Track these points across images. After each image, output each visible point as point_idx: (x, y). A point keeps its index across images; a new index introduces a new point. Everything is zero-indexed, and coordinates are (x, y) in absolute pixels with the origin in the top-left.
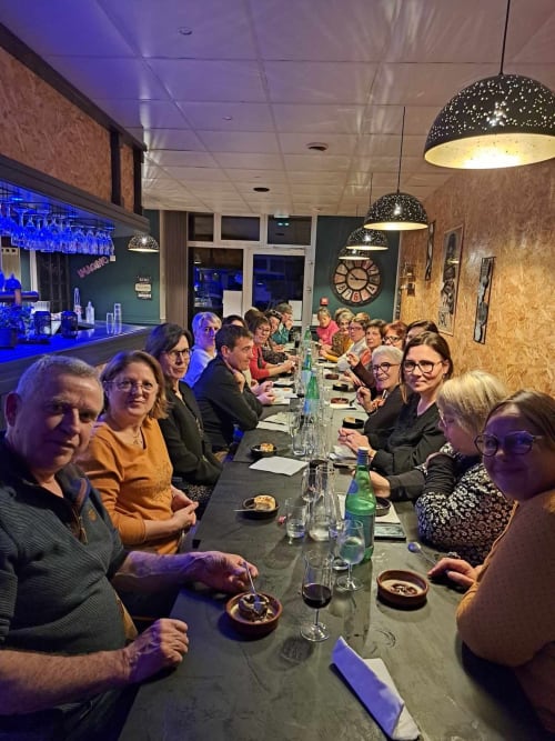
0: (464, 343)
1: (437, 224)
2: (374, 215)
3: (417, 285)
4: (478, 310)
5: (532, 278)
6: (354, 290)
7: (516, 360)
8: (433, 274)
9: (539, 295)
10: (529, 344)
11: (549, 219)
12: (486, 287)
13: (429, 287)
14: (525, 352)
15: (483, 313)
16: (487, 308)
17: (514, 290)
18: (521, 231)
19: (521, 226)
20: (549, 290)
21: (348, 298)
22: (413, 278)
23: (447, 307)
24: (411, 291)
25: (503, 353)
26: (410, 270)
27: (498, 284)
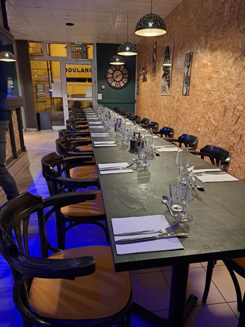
0: (177, 97)
1: (158, 43)
2: (141, 25)
3: (148, 76)
4: (185, 80)
5: (215, 57)
6: (117, 81)
7: (207, 99)
8: (157, 68)
9: (219, 65)
10: (214, 90)
11: (225, 25)
12: (188, 68)
13: (155, 75)
14: (212, 94)
15: (187, 80)
16: (190, 78)
17: (205, 66)
18: (208, 36)
19: (207, 32)
20: (225, 61)
21: (114, 85)
22: (146, 73)
23: (167, 82)
24: (145, 80)
25: (199, 97)
26: (144, 69)
27: (195, 65)
